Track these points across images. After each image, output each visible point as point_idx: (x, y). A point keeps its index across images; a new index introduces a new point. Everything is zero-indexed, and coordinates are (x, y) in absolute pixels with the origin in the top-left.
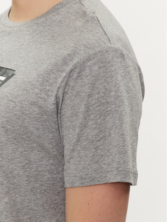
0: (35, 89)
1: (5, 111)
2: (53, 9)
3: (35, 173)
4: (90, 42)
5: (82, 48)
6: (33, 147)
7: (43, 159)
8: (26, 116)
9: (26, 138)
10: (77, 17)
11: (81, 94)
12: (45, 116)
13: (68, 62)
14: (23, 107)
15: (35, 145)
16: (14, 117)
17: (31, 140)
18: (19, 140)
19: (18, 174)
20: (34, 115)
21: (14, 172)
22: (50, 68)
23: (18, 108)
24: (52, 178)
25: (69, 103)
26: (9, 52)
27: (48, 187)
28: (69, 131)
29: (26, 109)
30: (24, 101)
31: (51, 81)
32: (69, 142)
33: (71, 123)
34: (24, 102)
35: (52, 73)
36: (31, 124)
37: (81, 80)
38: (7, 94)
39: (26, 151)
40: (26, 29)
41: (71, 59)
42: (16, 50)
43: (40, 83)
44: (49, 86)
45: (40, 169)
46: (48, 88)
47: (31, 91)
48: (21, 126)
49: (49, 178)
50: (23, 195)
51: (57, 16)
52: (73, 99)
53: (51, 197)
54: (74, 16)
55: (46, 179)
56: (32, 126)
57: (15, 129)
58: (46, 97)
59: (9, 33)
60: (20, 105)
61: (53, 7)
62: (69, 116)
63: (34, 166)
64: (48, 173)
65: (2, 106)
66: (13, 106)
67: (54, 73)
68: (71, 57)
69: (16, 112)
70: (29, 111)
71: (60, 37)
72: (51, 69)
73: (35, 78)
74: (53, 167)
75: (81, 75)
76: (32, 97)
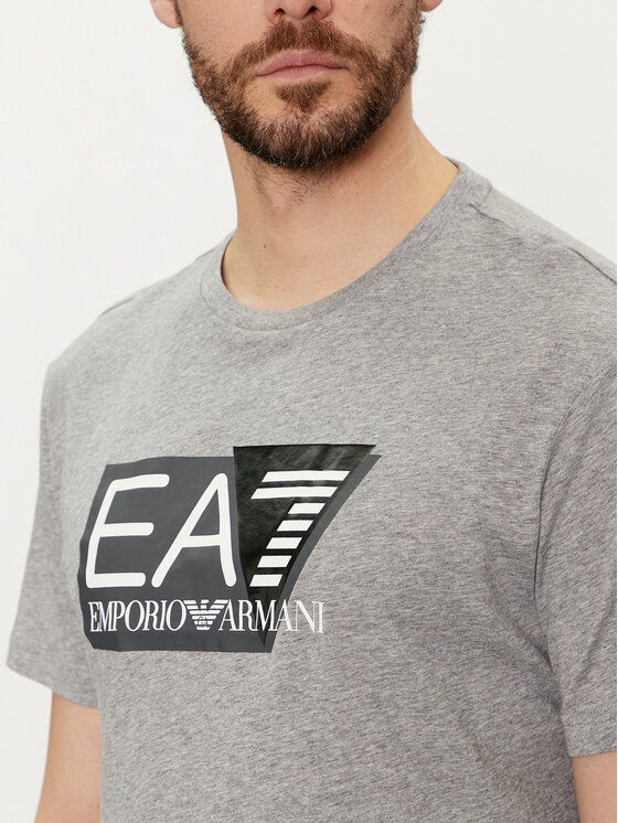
0: (467, 487)
1: (390, 569)
2: (405, 247)
3: (489, 734)
4: (600, 323)
5: (583, 344)
6: (471, 659)
7: (501, 689)
8: (453, 570)
9: (452, 637)
10: (497, 257)
11: (605, 476)
12: (499, 560)
13: (546, 391)
14: (442, 547)
15: (478, 652)
16: (420, 579)
17: (466, 639)
18: (434, 646)
19: (452, 747)
20: (478, 563)
21: (436, 744)
22: (497, 418)
23: (428, 553)
24: (532, 738)
25: (574, 509)
26: (316, 397)
27: (523, 765)
28: (576, 592)
29: (452, 550)
30: (442, 526)
31: (505, 454)
32: (578, 624)
33: (584, 565)
34: (441, 531)
35: (504, 431)
36: (471, 592)
37: (600, 437)
38: (379, 518)
39: (455, 674)
40: (344, 322)
41: (553, 381)
42: (342, 388)
43: (477, 464)
44: (502, 469)
45: (498, 719)
46: (501, 475)
47: (456, 495)
48: (440, 602)
49: (523, 740)
50: (473, 805)
51: (431, 267)
52: (585, 496)
53: (538, 793)
54: (486, 256)
55: (519, 745)
56: (472, 596)
57: (423, 617)
58: (501, 505)
59: (284, 345)
60: (432, 541)
61: (404, 242)
62: (576, 545)
63: (480, 715)
64: (520, 725)
65: (376, 554)
66: (411, 547)
67: (509, 430)
68: (553, 375)
69: (424, 566)
70: (462, 555)
71: (479, 325)
72: (500, 418)
73: (453, 456)
74: (530, 706)
75: (598, 421)
76: (465, 511)
